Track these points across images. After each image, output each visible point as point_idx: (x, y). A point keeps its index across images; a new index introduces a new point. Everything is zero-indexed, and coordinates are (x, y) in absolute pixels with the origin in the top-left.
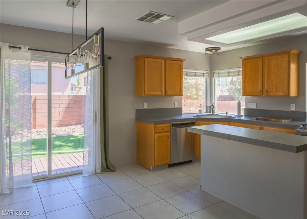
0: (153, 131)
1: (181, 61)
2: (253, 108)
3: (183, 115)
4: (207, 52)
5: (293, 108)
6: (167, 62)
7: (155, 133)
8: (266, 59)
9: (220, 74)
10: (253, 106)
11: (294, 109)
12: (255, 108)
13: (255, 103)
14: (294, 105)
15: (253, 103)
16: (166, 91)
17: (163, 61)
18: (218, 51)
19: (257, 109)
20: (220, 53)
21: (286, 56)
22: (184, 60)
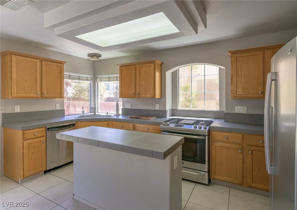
0: (21, 138)
1: (62, 63)
2: (129, 108)
3: (65, 117)
4: (89, 58)
5: (157, 107)
6: (44, 62)
7: (24, 139)
8: (138, 66)
9: (102, 79)
10: (128, 106)
11: (158, 109)
12: (130, 108)
13: (130, 104)
14: (158, 105)
15: (128, 104)
16: (42, 93)
17: (38, 62)
18: (100, 58)
19: (132, 108)
20: (101, 60)
21: (153, 65)
22: (65, 63)
